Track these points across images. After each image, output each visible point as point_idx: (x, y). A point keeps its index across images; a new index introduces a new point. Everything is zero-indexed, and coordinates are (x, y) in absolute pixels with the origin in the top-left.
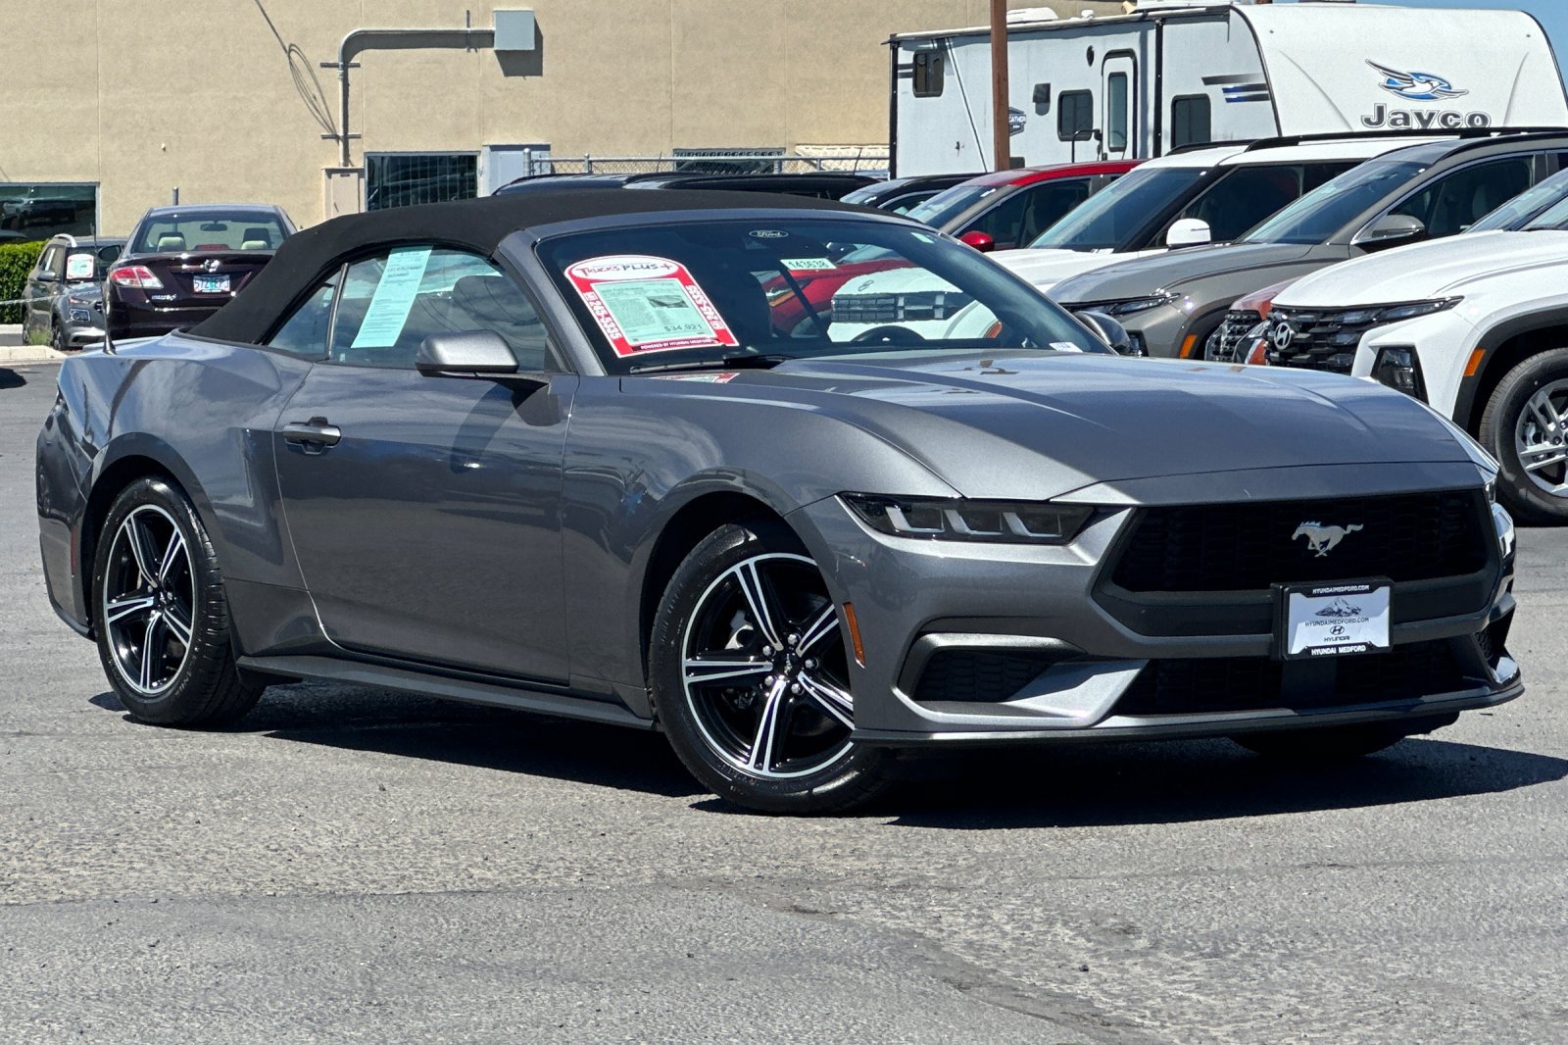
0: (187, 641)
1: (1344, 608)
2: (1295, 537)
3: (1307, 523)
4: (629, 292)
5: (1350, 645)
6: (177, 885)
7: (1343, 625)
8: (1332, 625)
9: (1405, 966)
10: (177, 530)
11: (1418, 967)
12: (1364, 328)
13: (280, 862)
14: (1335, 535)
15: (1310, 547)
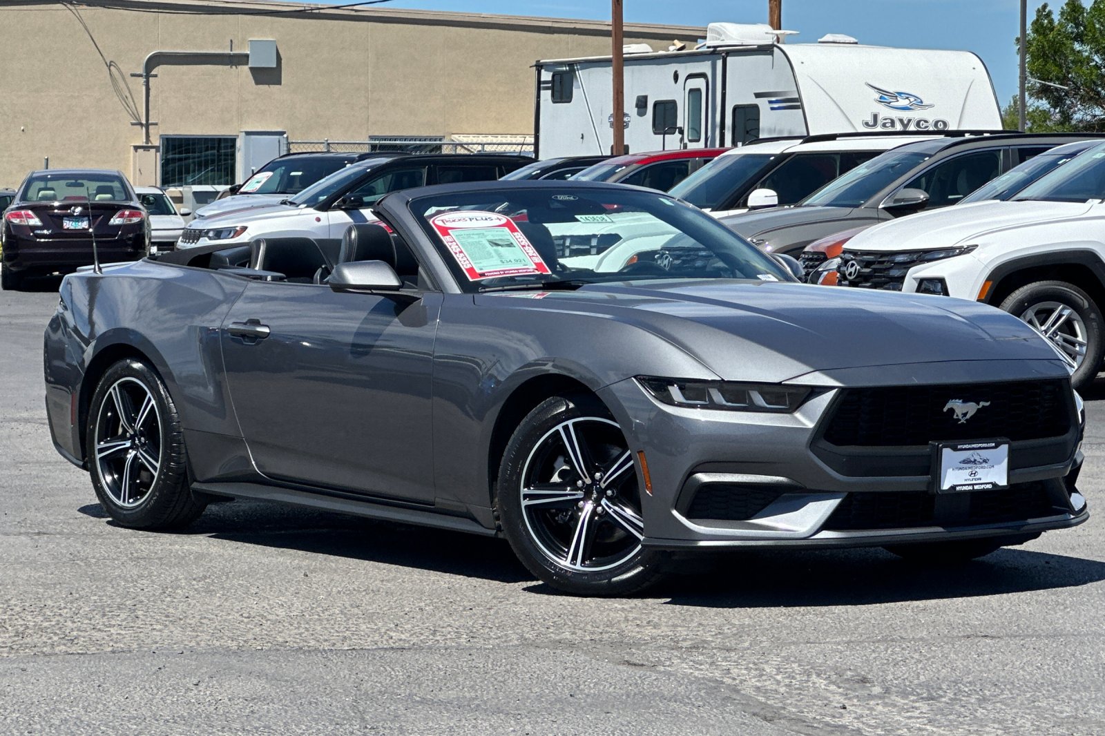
0: (156, 471)
1: (978, 458)
2: (945, 410)
3: (953, 400)
4: (475, 236)
5: (982, 484)
6: (190, 642)
7: (977, 470)
8: (970, 470)
9: (1068, 709)
10: (149, 394)
11: (1077, 710)
12: (908, 266)
13: (255, 626)
14: (971, 408)
15: (955, 417)
